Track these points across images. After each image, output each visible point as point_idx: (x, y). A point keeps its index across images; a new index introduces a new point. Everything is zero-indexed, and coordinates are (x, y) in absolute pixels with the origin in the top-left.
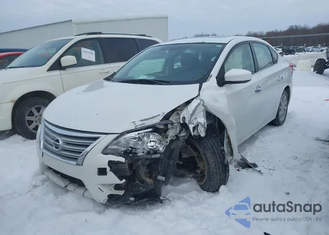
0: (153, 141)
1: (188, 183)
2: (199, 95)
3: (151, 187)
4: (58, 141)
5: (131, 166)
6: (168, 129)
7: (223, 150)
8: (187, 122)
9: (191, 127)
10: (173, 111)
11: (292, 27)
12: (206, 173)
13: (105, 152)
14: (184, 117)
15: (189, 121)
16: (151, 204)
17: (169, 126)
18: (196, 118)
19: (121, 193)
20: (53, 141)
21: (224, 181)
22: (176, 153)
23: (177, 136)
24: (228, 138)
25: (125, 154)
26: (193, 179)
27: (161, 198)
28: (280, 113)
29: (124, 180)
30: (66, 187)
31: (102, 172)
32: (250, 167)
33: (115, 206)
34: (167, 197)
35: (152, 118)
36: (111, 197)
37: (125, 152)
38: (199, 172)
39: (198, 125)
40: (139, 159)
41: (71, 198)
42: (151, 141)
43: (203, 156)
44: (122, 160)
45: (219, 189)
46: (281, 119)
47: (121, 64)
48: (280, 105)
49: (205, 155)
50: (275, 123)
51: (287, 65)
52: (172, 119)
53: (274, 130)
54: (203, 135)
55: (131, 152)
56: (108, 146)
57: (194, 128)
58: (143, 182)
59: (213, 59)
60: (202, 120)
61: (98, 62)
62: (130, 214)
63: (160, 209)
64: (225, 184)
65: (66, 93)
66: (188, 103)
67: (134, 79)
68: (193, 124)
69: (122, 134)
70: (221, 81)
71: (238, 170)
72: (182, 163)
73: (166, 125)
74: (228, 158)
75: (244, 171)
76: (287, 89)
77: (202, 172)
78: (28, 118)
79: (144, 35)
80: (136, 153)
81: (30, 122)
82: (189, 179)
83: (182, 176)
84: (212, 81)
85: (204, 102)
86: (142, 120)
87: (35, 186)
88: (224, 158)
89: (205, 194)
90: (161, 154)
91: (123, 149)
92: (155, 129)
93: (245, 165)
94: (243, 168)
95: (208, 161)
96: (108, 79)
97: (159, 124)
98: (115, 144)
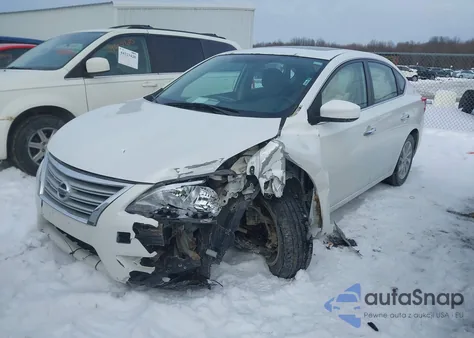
0: (205, 199)
1: (252, 262)
2: (279, 135)
3: (195, 265)
4: (64, 186)
5: (168, 232)
6: (227, 183)
7: (307, 219)
8: (256, 174)
9: (262, 182)
10: (239, 156)
11: (436, 39)
12: (279, 250)
13: (131, 209)
14: (253, 167)
15: (260, 173)
16: (193, 289)
17: (230, 178)
18: (270, 170)
19: (150, 270)
20: (57, 186)
21: (304, 264)
22: (238, 217)
23: (240, 194)
24: (317, 200)
25: (160, 215)
26: (260, 256)
27: (209, 282)
28: (401, 168)
29: (155, 254)
30: (72, 253)
31: (123, 238)
32: (346, 245)
33: (140, 288)
34: (219, 280)
35: (204, 165)
36: (134, 275)
37: (160, 212)
38: (269, 247)
39: (272, 180)
40: (181, 223)
41: (79, 270)
42: (200, 199)
43: (276, 226)
44: (154, 223)
45: (295, 274)
46: (402, 176)
47: (175, 76)
48: (401, 156)
49: (279, 225)
50: (392, 181)
51: (418, 98)
52: (235, 168)
53: (389, 191)
54: (279, 194)
55: (169, 213)
56: (134, 201)
57: (267, 184)
58: (184, 256)
59: (306, 83)
60: (279, 172)
61: (141, 70)
62: (160, 302)
63: (206, 298)
64: (305, 268)
65: (91, 112)
66: (262, 145)
67: (188, 101)
68: (265, 177)
69: (157, 186)
70: (315, 117)
71: (328, 248)
72: (245, 232)
73: (225, 177)
74: (314, 231)
75: (336, 251)
76: (415, 133)
77: (274, 248)
78: (32, 145)
79: (215, 36)
80: (176, 215)
81: (35, 151)
82: (254, 255)
83: (246, 250)
84: (301, 115)
85: (284, 146)
86: (189, 167)
87: (31, 247)
88: (306, 230)
89: (275, 280)
90: (214, 218)
91: (158, 207)
92: (208, 181)
93: (339, 241)
94: (335, 245)
95: (284, 233)
96: (150, 98)
97: (215, 174)
98: (147, 200)
